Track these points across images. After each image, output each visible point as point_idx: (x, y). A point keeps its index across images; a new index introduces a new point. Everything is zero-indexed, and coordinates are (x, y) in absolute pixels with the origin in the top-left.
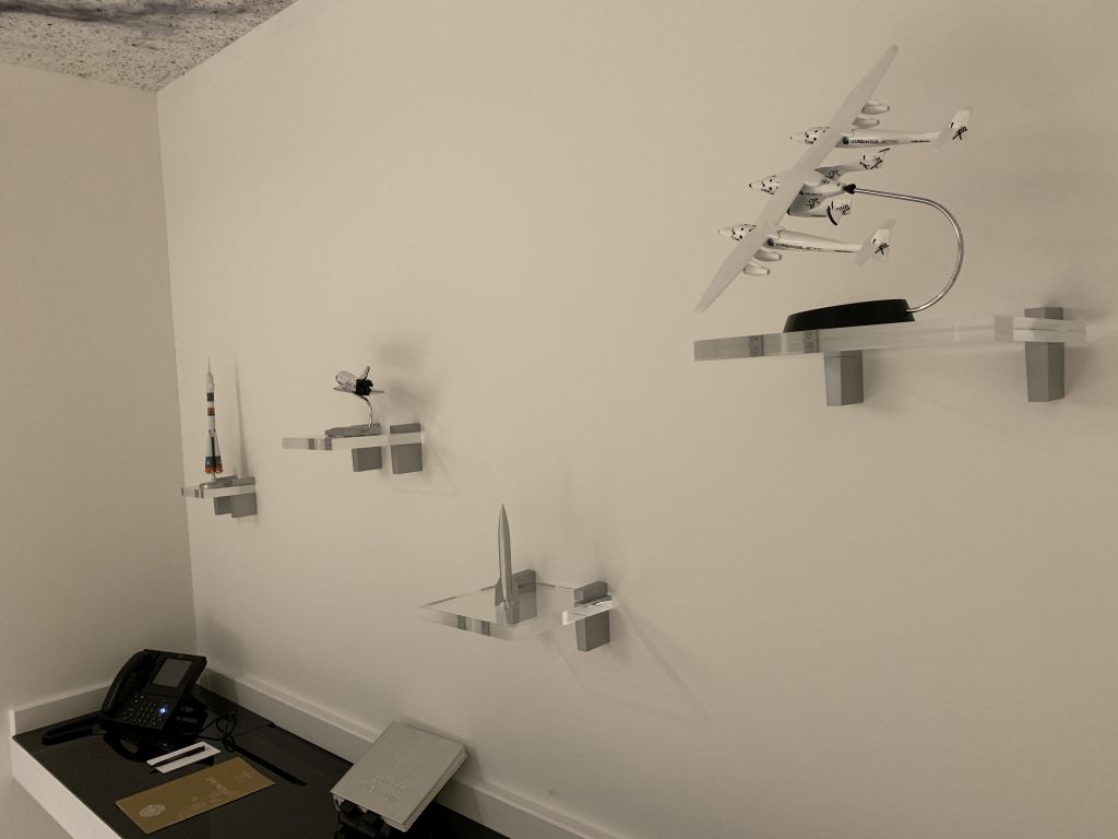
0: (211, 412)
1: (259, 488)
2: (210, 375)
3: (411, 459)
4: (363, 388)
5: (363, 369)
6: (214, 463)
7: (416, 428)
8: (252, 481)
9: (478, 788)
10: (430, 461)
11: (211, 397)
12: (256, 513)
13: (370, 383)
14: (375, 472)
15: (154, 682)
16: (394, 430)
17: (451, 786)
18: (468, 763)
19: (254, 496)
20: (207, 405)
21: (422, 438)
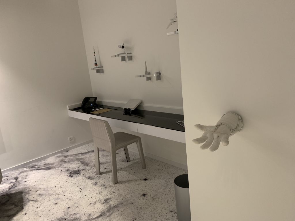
0: (95, 55)
1: (104, 68)
2: (94, 49)
3: (130, 58)
4: (123, 47)
5: (123, 44)
6: (96, 64)
7: (131, 53)
8: (102, 67)
9: (143, 105)
10: (133, 59)
11: (94, 53)
12: (103, 72)
13: (124, 46)
14: (124, 62)
15: (89, 101)
16: (128, 54)
17: (139, 106)
18: (141, 103)
19: (103, 69)
20: (94, 54)
21: (132, 55)
